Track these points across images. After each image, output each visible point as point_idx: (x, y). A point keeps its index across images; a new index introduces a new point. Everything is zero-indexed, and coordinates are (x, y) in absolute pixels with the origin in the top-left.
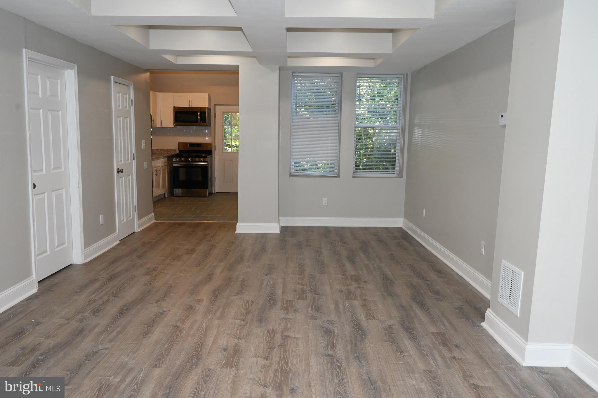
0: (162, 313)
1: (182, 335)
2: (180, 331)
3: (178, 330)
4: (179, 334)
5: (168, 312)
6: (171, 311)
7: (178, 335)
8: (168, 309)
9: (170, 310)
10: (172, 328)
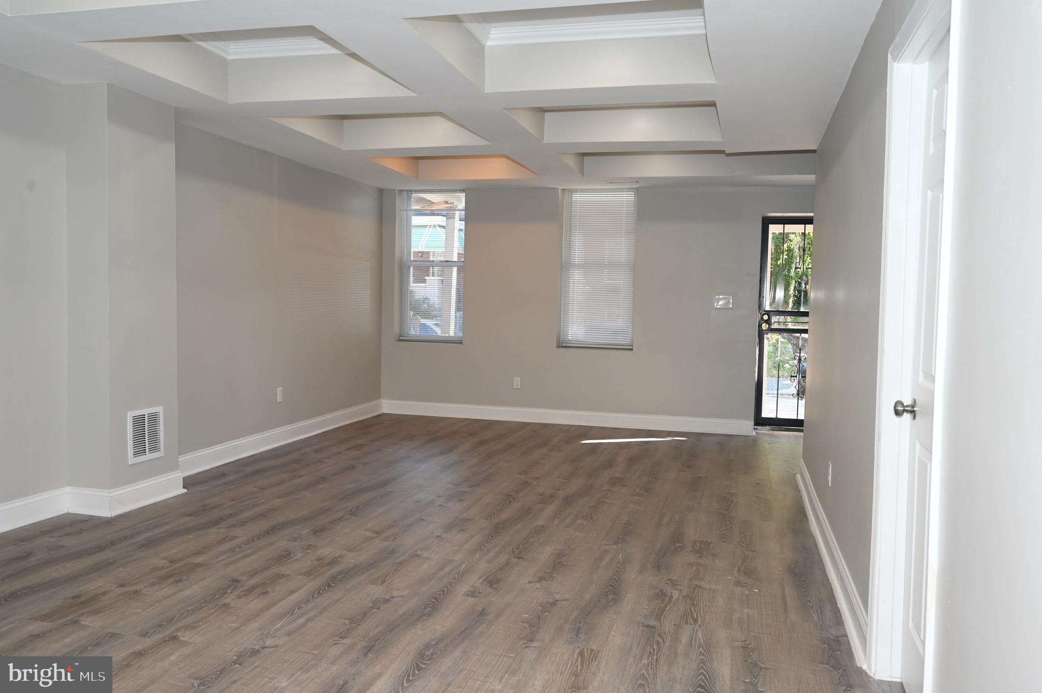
0: (542, 580)
1: (511, 548)
2: (514, 552)
3: (516, 553)
4: (515, 550)
5: (531, 580)
6: (527, 581)
7: (518, 548)
8: (531, 585)
9: (529, 582)
10: (525, 557)
